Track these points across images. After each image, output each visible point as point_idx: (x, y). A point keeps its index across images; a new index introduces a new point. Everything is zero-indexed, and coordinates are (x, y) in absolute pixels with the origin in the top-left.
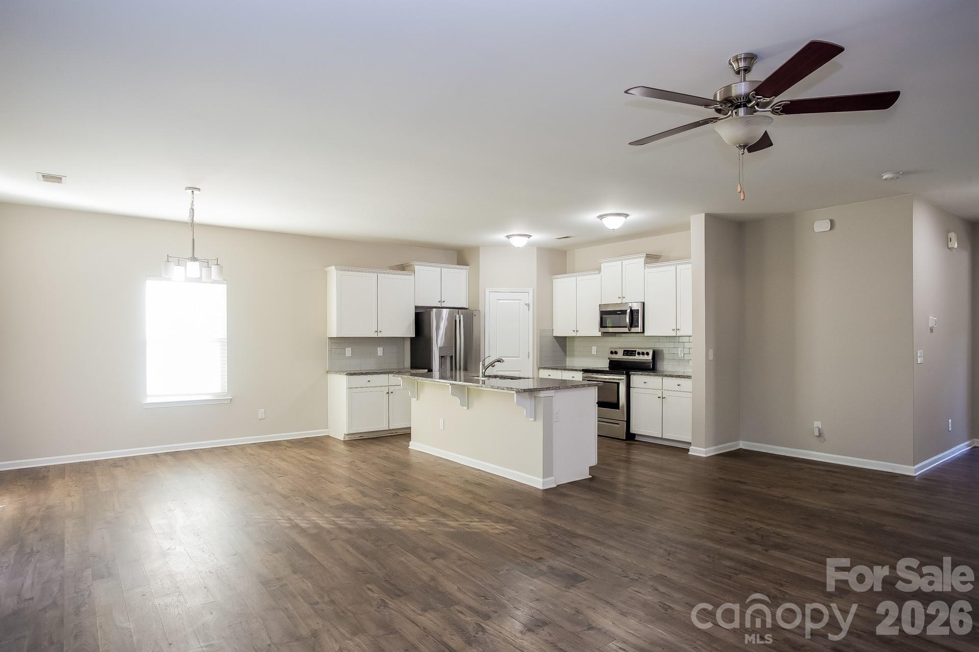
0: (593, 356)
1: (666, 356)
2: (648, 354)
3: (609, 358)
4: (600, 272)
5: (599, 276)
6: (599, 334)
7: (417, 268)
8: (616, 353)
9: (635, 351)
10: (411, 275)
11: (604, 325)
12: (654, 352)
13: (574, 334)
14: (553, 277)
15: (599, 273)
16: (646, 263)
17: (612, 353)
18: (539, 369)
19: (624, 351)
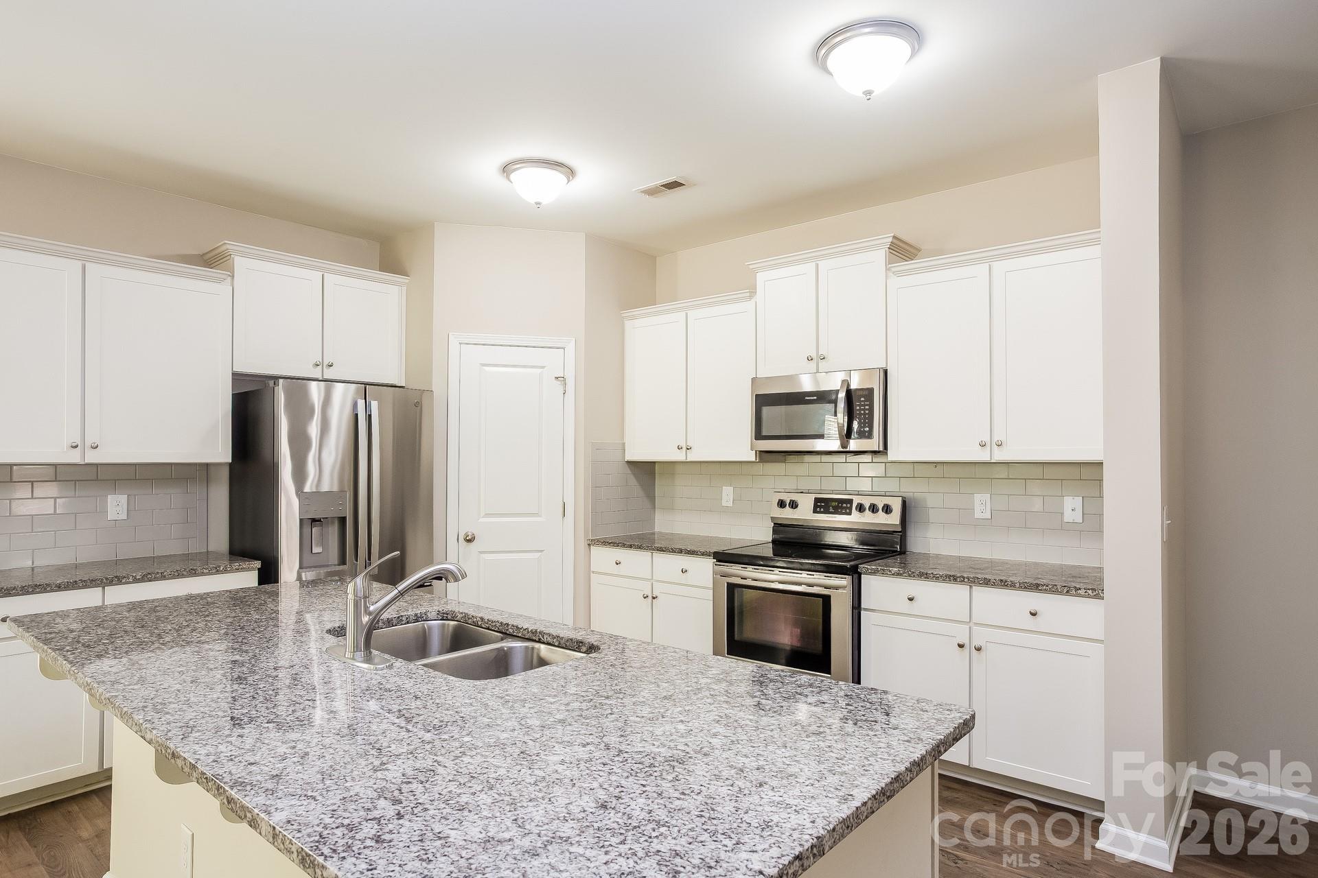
0: (725, 511)
1: (933, 515)
2: (887, 509)
3: (772, 518)
4: (753, 292)
5: (749, 305)
6: (751, 457)
7: (240, 263)
8: (794, 505)
9: (850, 501)
10: (220, 281)
11: (764, 433)
12: (904, 505)
13: (680, 456)
14: (627, 313)
15: (751, 297)
16: (889, 262)
17: (782, 504)
18: (589, 545)
19: (817, 500)
